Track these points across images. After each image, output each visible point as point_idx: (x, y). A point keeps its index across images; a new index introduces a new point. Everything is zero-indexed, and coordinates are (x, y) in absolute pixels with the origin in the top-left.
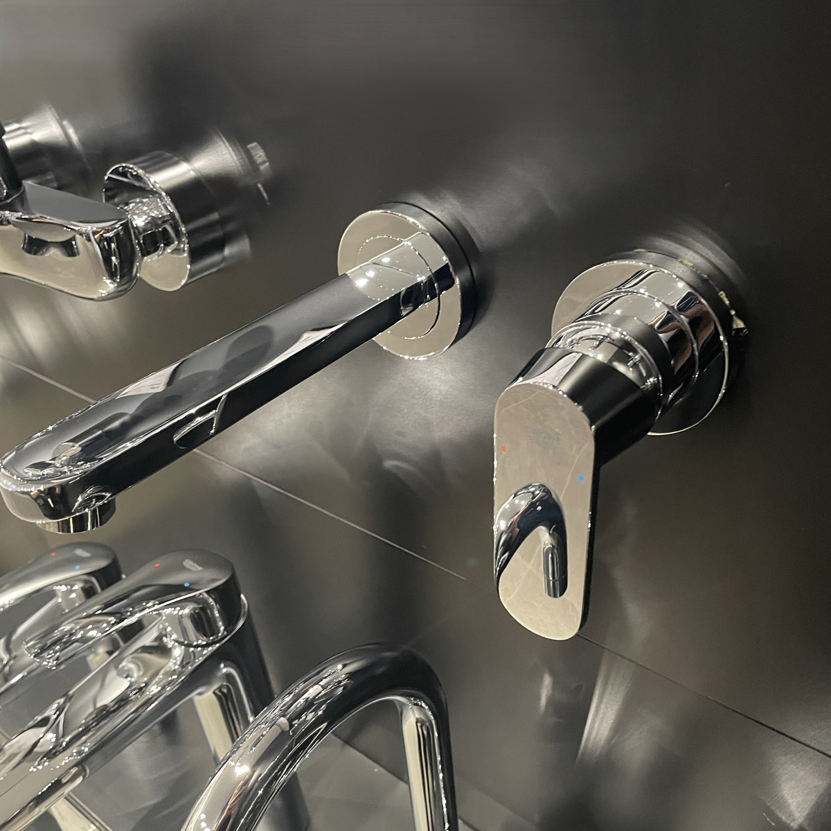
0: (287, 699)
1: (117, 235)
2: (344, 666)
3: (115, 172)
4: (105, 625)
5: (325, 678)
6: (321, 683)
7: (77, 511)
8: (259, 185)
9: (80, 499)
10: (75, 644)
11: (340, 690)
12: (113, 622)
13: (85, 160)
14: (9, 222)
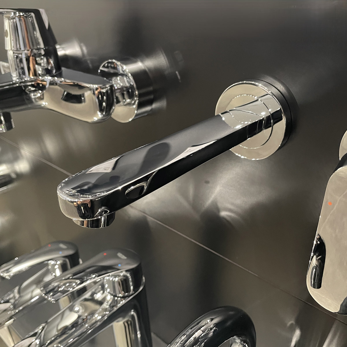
0: (183, 338)
1: (107, 91)
2: (212, 320)
3: (104, 66)
4: (74, 284)
5: (203, 326)
6: (201, 329)
7: (97, 216)
8: (177, 72)
9: (99, 210)
10: (59, 294)
11: (211, 334)
12: (78, 283)
13: (89, 62)
14: (56, 84)
